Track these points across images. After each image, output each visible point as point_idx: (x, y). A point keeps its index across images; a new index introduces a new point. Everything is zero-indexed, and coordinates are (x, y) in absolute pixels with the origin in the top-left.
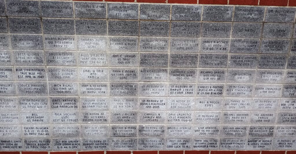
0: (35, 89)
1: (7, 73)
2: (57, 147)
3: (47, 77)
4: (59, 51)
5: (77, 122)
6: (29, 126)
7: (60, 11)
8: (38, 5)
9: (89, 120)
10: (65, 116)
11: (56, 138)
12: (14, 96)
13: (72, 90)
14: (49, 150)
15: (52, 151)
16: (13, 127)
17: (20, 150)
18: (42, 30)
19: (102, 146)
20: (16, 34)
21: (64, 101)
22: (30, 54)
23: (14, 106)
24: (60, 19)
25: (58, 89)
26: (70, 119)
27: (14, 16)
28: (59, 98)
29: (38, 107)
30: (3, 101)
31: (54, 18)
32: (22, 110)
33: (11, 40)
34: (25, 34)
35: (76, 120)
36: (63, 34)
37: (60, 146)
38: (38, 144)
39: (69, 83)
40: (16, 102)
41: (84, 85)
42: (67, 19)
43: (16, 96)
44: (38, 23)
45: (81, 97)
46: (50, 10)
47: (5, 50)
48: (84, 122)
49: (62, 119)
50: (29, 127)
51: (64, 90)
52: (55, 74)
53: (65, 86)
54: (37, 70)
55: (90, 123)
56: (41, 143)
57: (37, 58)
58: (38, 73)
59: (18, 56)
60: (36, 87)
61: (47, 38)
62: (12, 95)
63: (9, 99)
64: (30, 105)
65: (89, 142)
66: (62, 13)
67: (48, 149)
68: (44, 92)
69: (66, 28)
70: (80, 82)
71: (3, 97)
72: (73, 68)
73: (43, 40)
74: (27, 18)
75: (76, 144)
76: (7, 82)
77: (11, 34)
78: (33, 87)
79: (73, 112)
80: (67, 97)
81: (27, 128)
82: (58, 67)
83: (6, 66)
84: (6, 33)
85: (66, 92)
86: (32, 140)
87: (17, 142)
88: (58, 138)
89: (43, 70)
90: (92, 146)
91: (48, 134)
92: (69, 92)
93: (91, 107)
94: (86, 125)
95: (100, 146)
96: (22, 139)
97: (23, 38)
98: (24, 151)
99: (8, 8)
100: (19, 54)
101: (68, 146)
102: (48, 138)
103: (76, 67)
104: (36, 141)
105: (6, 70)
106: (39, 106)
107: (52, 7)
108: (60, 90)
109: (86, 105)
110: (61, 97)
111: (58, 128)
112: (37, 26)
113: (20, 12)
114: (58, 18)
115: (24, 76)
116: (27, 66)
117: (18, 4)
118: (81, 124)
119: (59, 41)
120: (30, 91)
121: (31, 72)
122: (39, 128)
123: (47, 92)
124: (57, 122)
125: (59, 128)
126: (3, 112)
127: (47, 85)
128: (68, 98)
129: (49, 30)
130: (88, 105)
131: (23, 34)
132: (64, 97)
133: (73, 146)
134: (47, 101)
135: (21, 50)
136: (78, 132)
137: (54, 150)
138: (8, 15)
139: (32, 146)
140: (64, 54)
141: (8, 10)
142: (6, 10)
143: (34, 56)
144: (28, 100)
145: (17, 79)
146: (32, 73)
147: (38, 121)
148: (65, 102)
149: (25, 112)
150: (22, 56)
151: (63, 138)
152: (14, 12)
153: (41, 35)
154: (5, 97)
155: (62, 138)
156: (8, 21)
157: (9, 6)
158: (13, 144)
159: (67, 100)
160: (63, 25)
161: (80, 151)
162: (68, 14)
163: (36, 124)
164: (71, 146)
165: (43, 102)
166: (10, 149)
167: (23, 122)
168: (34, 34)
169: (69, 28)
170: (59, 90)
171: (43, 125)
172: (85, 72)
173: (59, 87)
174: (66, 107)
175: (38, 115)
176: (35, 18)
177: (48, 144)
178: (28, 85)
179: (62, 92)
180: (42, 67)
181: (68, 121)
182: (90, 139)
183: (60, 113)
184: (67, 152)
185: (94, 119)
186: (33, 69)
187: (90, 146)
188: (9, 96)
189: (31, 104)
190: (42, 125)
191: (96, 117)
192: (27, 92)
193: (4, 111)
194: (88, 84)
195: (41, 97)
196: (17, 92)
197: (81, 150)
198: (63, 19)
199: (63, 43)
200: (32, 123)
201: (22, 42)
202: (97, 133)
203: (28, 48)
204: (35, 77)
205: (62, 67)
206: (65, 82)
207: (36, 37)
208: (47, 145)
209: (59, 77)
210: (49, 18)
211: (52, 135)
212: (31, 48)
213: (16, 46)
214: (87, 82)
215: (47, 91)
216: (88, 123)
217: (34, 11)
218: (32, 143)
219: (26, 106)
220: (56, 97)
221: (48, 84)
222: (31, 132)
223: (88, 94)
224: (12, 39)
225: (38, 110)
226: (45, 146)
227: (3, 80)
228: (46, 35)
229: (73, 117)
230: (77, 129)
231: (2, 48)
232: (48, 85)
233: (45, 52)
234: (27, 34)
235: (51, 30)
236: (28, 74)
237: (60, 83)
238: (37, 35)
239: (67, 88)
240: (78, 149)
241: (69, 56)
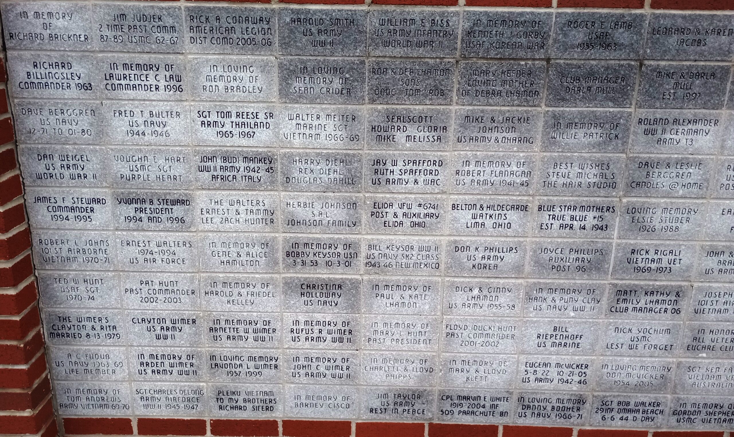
0: (577, 259)
1: (513, 216)
2: (600, 418)
3: (616, 228)
4: (669, 156)
5: (669, 353)
6: (539, 359)
7: (699, 42)
8: (644, 24)
9: (704, 347)
10: (642, 334)
11: (604, 394)
12: (516, 278)
13: (678, 265)
14: (578, 425)
15: (583, 428)
16: (498, 362)
17: (501, 422)
18: (634, 96)
19: (723, 417)
20: (562, 109)
21: (649, 294)
22: (586, 165)
23: (511, 304)
24: (694, 63)
25: (640, 260)
26: (653, 344)
27: (568, 57)
28: (636, 286)
29: (575, 310)
30: (485, 292)
31: (678, 63)
32: (531, 315)
33: (544, 126)
34: (586, 109)
35: (668, 348)
36: (691, 106)
37: (610, 416)
38: (553, 408)
39: (674, 246)
40: (519, 295)
41: (713, 253)
42: (712, 64)
43: (523, 278)
44: (630, 76)
45: (696, 285)
46: (673, 40)
47: (522, 155)
48: (688, 354)
49: (631, 343)
50: (538, 361)
51: (654, 266)
52: (641, 220)
53: (659, 253)
54: (595, 209)
55: (704, 355)
56: (561, 406)
57: (602, 175)
58: (595, 218)
59: (551, 171)
60: (581, 256)
61: (643, 119)
62: (513, 276)
63: (501, 287)
64: (552, 304)
65: (689, 408)
66: (703, 48)
67: (575, 423)
68: (598, 269)
69: (702, 90)
70: (704, 243)
71: (487, 280)
72: (696, 203)
73: (630, 125)
74: (603, 63)
75: (652, 412)
76: (508, 239)
77: (547, 109)
78: (574, 256)
79: (664, 326)
80: (658, 283)
81: (532, 365)
82: (654, 200)
83: (515, 198)
84: (535, 106)
85: (660, 270)
86: (538, 397)
87: (499, 399)
88: (608, 394)
89: (611, 210)
90: (695, 417)
91: (585, 382)
92: (668, 269)
93: (720, 311)
94: (691, 360)
95: (715, 419)
96: (511, 393)
97: (577, 120)
98: (511, 425)
99: (560, 34)
100: (556, 165)
101: (630, 416)
102: (582, 393)
103: (704, 201)
104: (547, 400)
105: (513, 207)
106: (577, 305)
107: (681, 31)
108: (642, 265)
109: (705, 306)
110: (642, 283)
111: (614, 368)
112: (623, 86)
113: (588, 45)
114: (688, 63)
115: (556, 224)
116: (571, 198)
117: (589, 24)
118: (679, 357)
119: (675, 127)
120: (562, 266)
121: (577, 213)
122: (564, 366)
123: (608, 268)
124: (616, 350)
125: (618, 367)
126: (480, 321)
127: (611, 252)
128: (660, 287)
129: (655, 97)
130: (712, 307)
131: (580, 109)
132: (651, 283)
133: (644, 415)
134: (602, 294)
135: (564, 154)
136: (666, 379)
137: (591, 425)
138: (553, 56)
139: (536, 413)
140: (681, 163)
141: (555, 41)
142: (551, 41)
143: (594, 171)
144: (551, 290)
145: (536, 232)
146: (578, 218)
147: (565, 345)
148: (649, 298)
149: (536, 321)
150: (563, 170)
151: (623, 394)
152: (573, 47)
153: (629, 110)
154: (492, 280)
155: (620, 394)
156: (548, 71)
157: (562, 30)
158: (488, 405)
159: (657, 292)
160: (698, 82)
161: (660, 431)
162: (721, 49)
163: (558, 354)
164: (639, 416)
165: (591, 296)
166: (475, 417)
167: (525, 346)
168: (611, 110)
169: (712, 89)
170: (640, 265)
171: (577, 358)
172: (724, 216)
173: (642, 257)
174: (651, 310)
175: (570, 330)
176: (625, 62)
177: (578, 409)
178: (560, 250)
179: (650, 269)
180: (610, 199)
181: (647, 348)
182: (693, 398)
183: (628, 328)
184: (626, 431)
185: (718, 345)
186: (584, 204)
187: (691, 416)
188: (504, 278)
189: (558, 302)
190: (573, 357)
191: (724, 340)
192: (553, 267)
193: (482, 318)
194: (724, 249)
195: (587, 282)
196: (527, 268)
197: (663, 428)
198: (702, 63)
199: (685, 133)
200: (547, 353)
201: (573, 131)
202: (716, 383)
203: (584, 147)
204: (584, 229)
205: (665, 200)
206: (662, 242)
207: (614, 115)
208: (575, 410)
209: (650, 230)
210: (663, 63)
211: (594, 384)
212: (594, 147)
213: (554, 143)
214: (724, 244)
215: (606, 266)
216: (700, 355)
217: (626, 43)
218: (536, 404)
219: (544, 305)
220: (628, 282)
221: (614, 248)
222: (540, 374)
223: (720, 276)
224: (546, 122)
225: (573, 317)
226: (568, 413)
227: (497, 236)
228: (641, 110)
229: (663, 340)
230: (666, 370)
231: (515, 149)
232: (613, 251)
233: (628, 158)
234: (592, 109)
235: (661, 96)
236: (567, 218)
237: (647, 244)
238: (619, 112)
239: (665, 259)
240: (655, 424)
241: (691, 171)
